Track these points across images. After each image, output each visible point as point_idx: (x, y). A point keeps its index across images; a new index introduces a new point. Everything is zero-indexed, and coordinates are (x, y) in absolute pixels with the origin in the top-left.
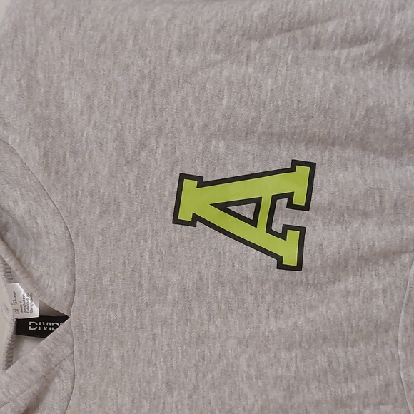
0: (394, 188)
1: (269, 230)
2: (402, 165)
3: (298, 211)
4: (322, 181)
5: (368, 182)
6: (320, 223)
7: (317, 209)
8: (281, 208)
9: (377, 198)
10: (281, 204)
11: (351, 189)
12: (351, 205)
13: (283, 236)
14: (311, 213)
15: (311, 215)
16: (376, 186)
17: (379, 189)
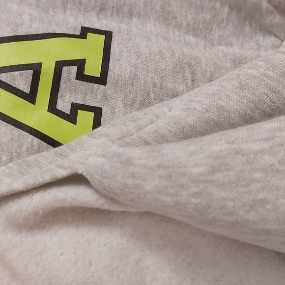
0: (206, 65)
1: (52, 108)
2: (213, 44)
3: (91, 84)
4: (121, 51)
5: (177, 55)
6: (120, 104)
7: (116, 84)
8: (69, 79)
9: (188, 75)
10: (69, 73)
11: (157, 63)
12: (157, 81)
13: (71, 118)
14: (108, 88)
15: (109, 92)
16: (185, 61)
17: (189, 65)
